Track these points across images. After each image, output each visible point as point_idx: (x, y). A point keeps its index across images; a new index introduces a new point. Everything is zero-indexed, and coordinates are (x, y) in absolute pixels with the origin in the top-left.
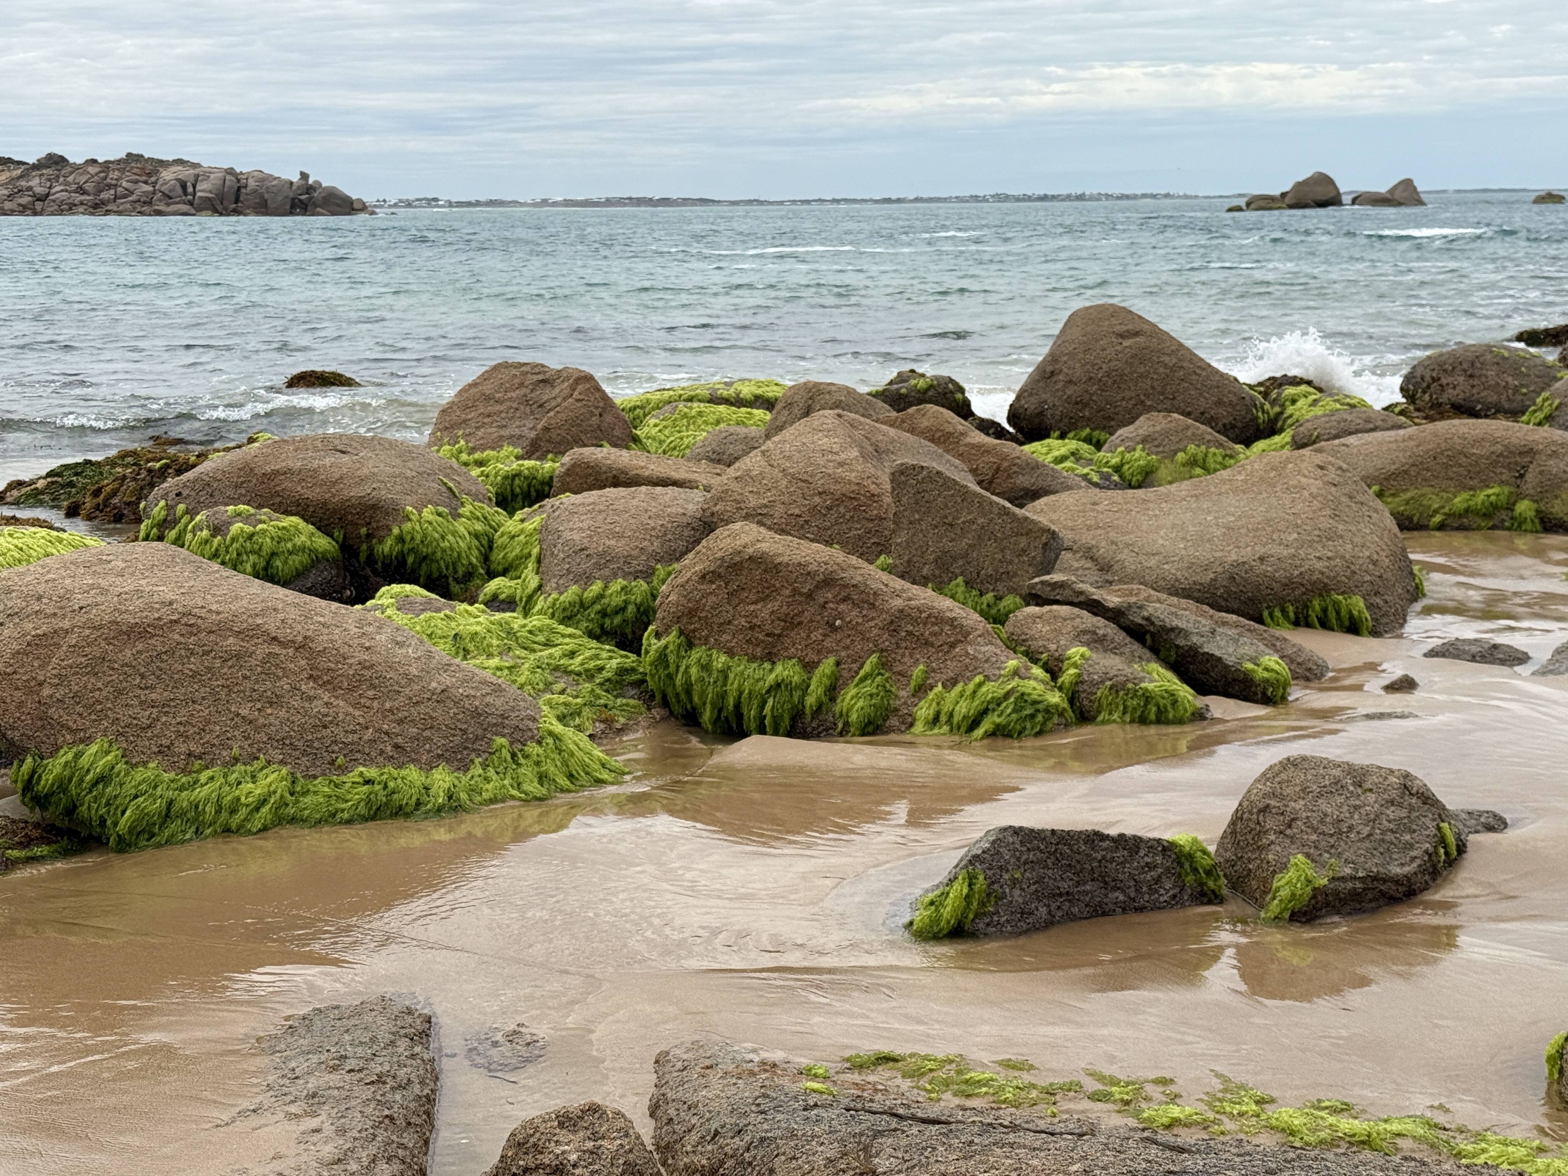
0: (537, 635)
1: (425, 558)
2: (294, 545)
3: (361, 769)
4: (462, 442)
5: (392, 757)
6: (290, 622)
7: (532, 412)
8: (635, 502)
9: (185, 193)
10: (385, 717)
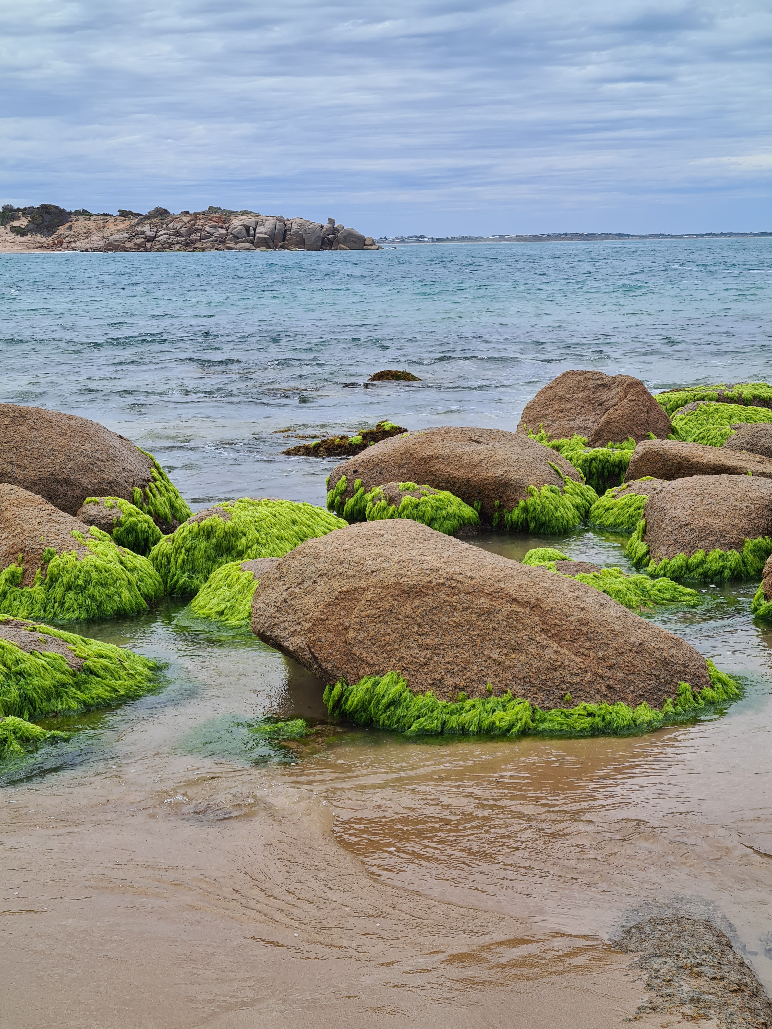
0: (664, 593)
1: (543, 524)
2: (448, 513)
3: (584, 704)
4: (543, 432)
5: (606, 695)
6: (525, 587)
7: (594, 409)
8: (722, 487)
9: (249, 235)
10: (599, 664)
